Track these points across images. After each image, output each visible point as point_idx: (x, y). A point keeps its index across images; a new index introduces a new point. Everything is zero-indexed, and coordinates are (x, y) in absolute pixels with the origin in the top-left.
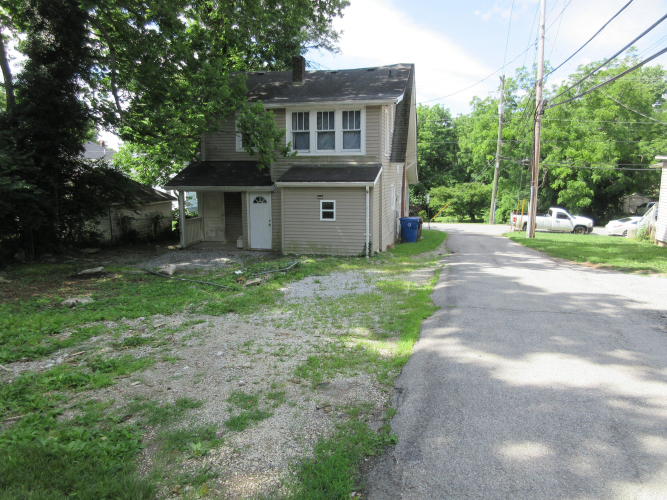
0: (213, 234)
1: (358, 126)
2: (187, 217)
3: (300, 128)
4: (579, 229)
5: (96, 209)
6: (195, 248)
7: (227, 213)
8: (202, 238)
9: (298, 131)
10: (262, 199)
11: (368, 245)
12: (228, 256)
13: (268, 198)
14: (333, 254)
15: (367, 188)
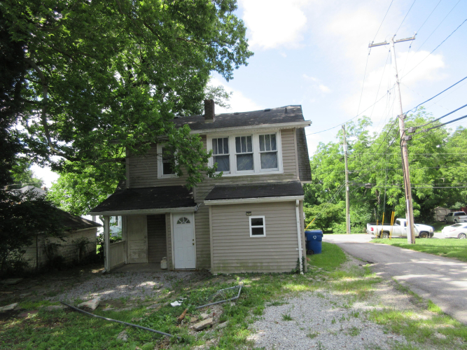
0: (136, 256)
1: (275, 147)
2: (111, 241)
3: (221, 152)
4: (423, 234)
5: (21, 239)
6: (120, 271)
7: (150, 236)
8: (125, 260)
9: (218, 155)
10: (186, 219)
11: (301, 260)
12: (153, 279)
13: (192, 218)
14: (265, 272)
15: (298, 202)
